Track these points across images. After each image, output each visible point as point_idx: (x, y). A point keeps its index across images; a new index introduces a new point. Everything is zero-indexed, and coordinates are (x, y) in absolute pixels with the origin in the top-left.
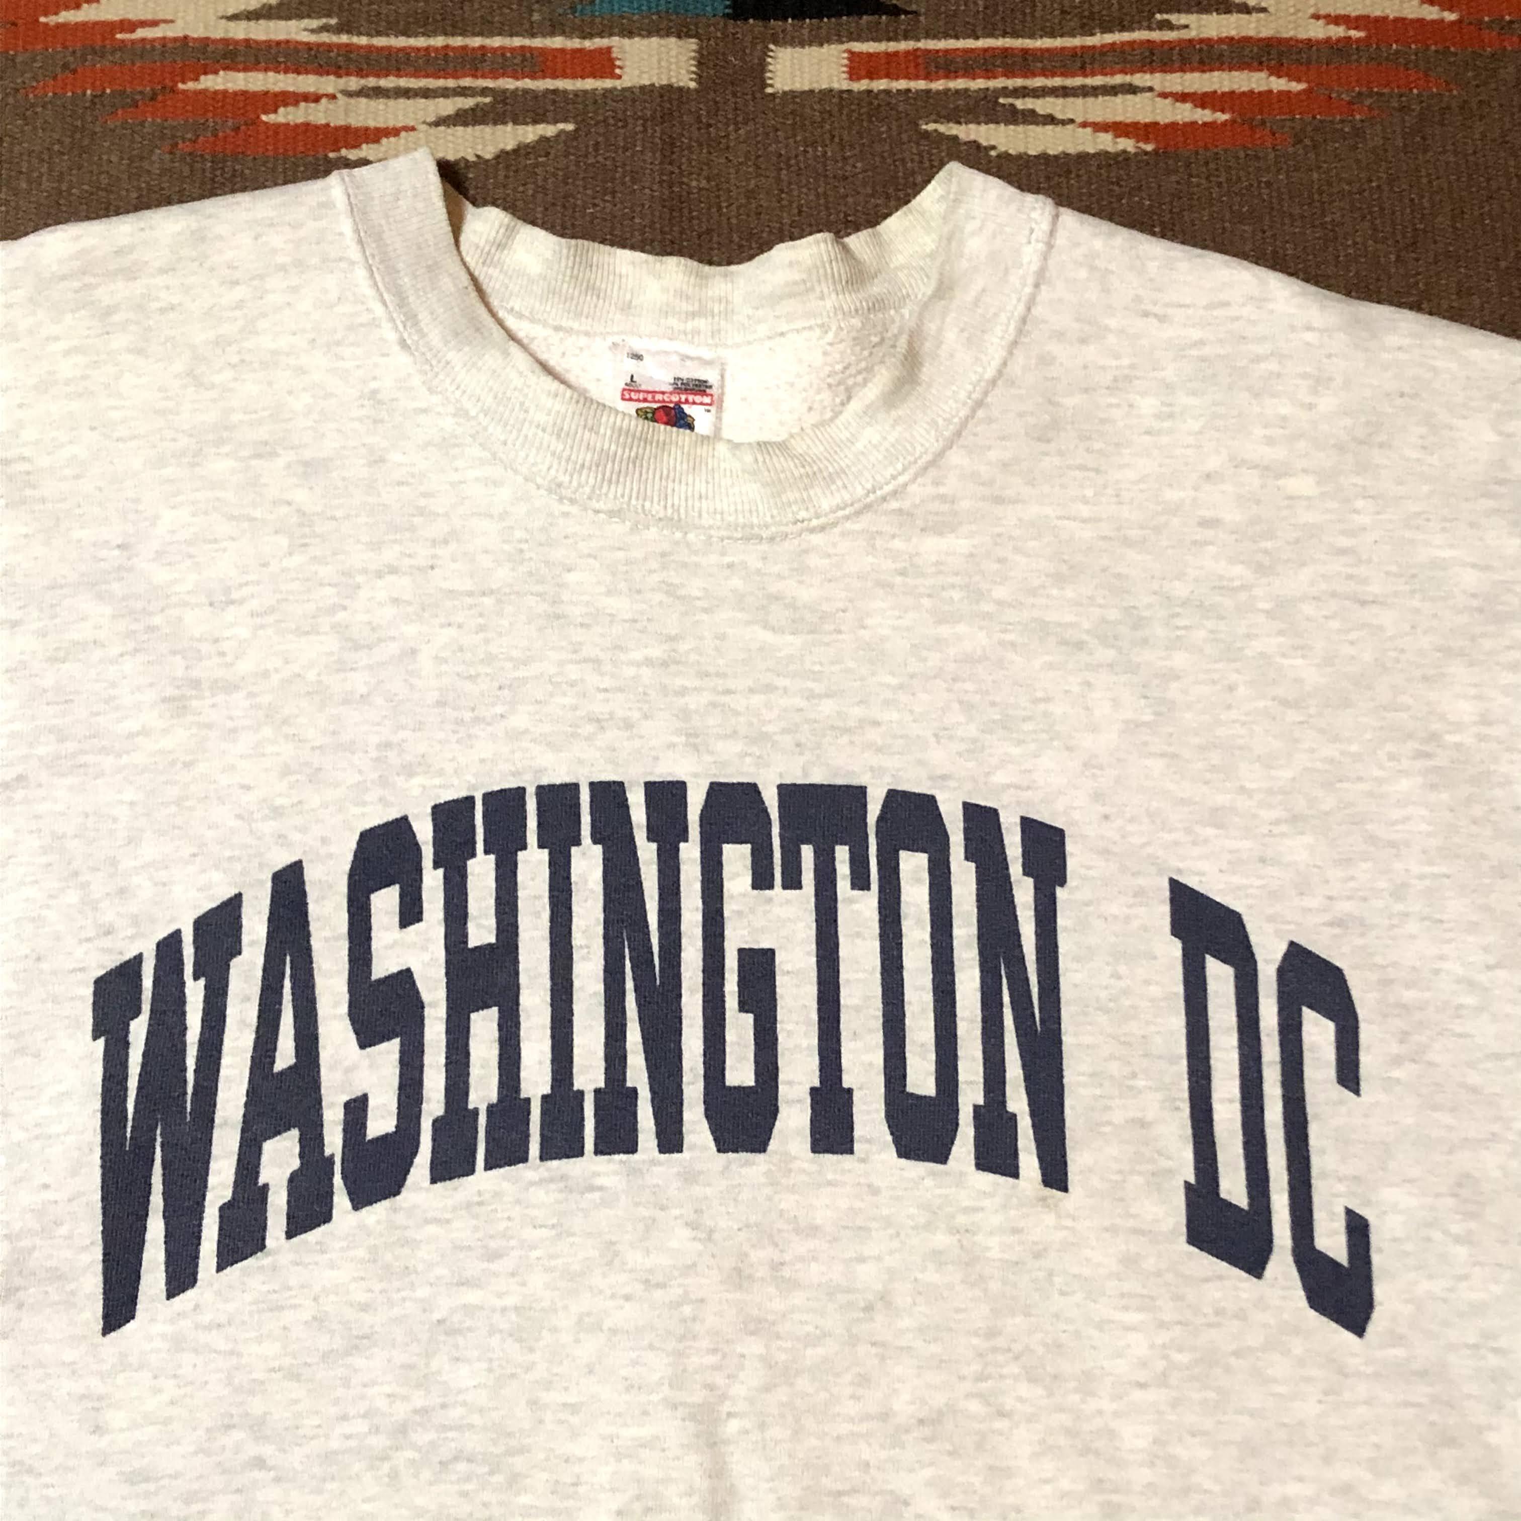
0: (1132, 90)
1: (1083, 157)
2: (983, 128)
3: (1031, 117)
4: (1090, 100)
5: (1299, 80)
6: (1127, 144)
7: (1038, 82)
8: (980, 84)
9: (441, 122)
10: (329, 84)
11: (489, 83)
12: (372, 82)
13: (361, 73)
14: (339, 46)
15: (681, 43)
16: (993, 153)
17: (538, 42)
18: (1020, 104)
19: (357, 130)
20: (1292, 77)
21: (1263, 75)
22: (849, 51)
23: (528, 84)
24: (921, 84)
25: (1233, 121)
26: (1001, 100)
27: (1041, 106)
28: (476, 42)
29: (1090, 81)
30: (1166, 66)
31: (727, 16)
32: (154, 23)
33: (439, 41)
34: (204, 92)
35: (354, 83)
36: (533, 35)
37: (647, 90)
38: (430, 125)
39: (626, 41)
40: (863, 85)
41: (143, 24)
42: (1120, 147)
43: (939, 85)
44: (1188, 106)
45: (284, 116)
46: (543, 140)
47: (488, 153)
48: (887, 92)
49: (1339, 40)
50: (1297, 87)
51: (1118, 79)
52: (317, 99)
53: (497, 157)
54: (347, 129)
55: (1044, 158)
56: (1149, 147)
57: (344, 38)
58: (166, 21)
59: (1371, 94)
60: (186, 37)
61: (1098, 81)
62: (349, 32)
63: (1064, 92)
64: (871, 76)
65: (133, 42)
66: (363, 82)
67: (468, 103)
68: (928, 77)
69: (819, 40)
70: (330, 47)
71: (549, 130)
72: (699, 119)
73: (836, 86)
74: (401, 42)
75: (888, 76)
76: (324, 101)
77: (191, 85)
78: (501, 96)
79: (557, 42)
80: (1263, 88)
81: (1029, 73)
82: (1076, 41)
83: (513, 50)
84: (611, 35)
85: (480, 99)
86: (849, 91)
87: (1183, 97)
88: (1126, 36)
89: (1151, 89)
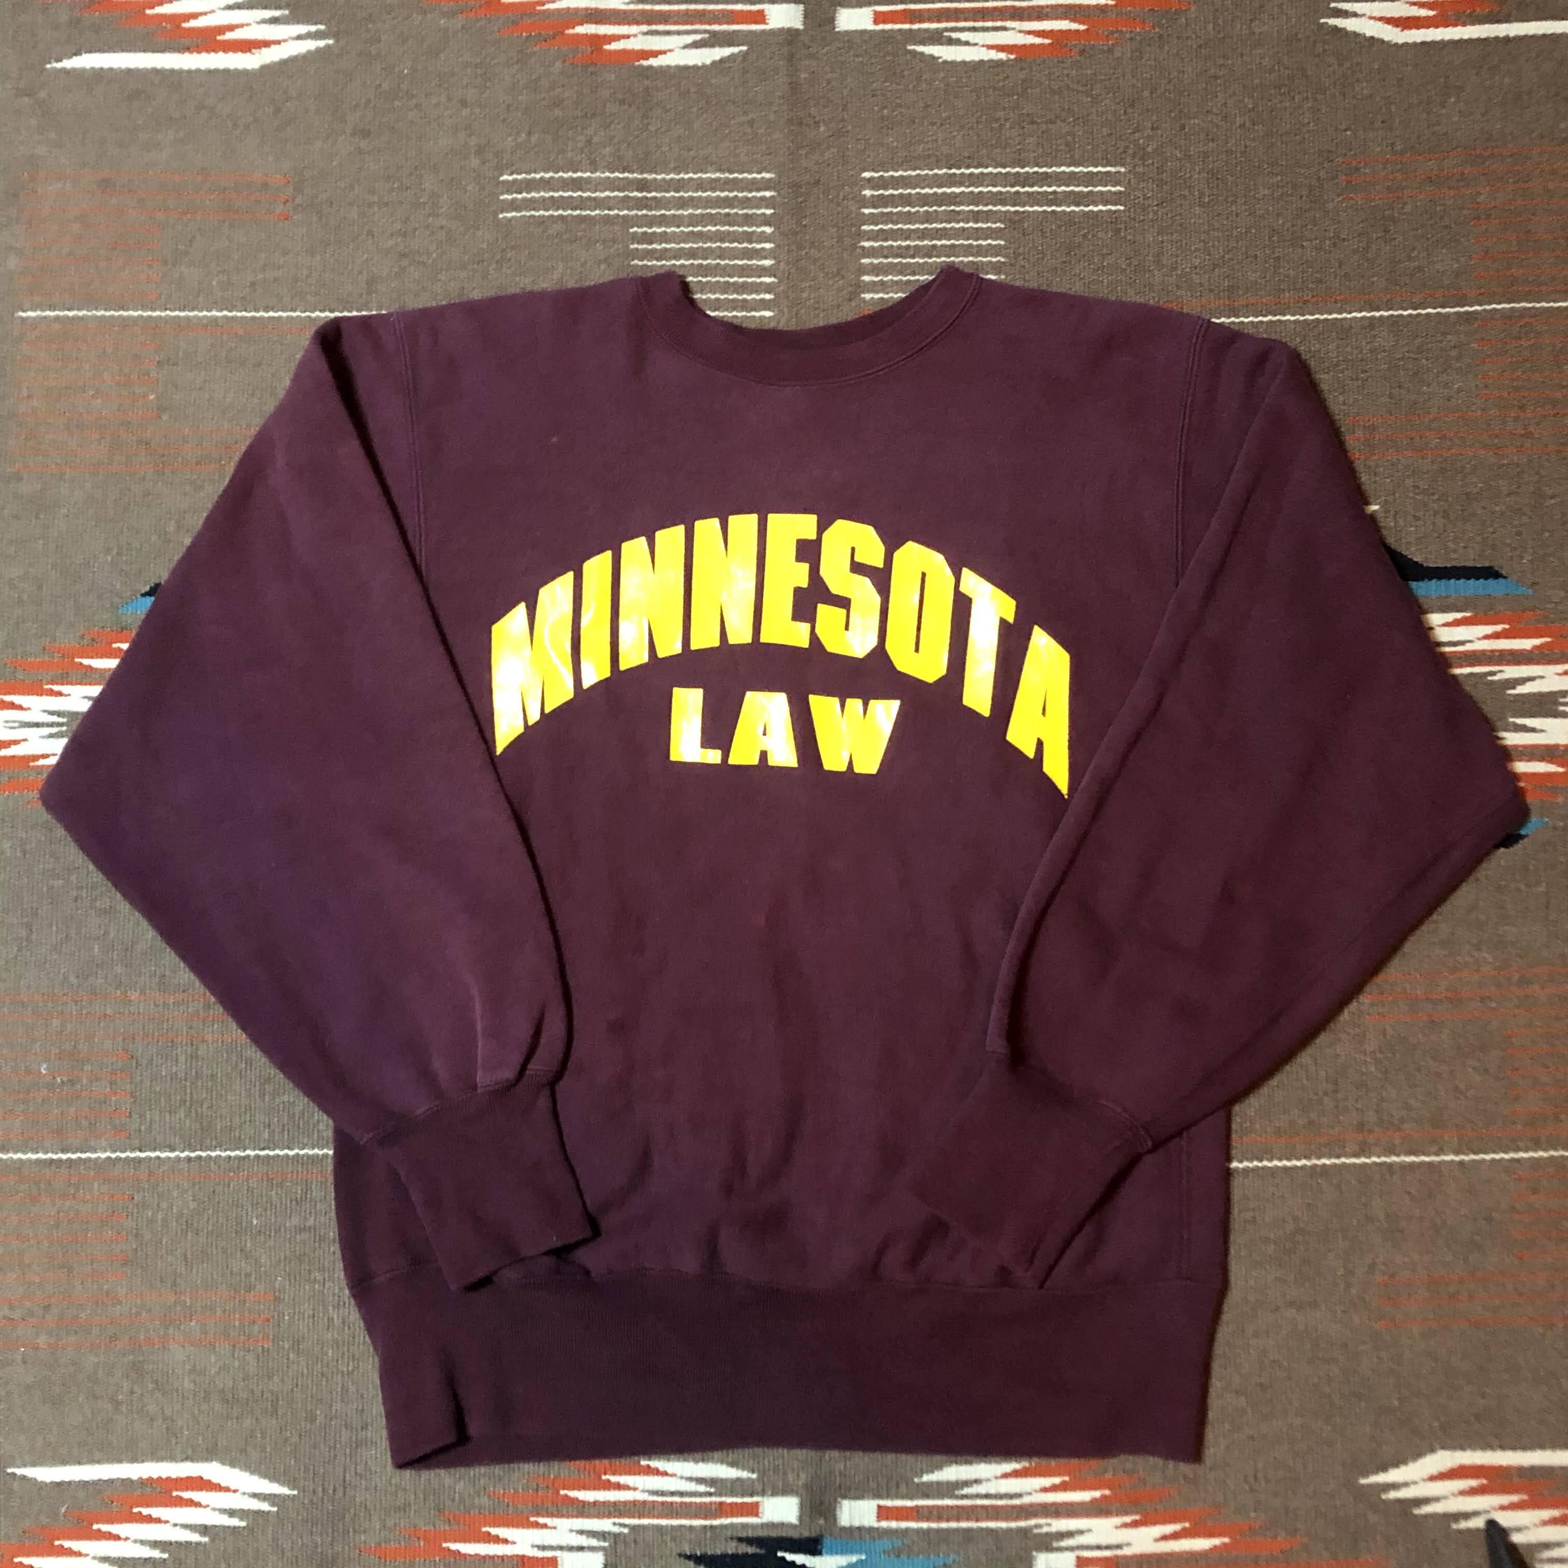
0: (1005, 29)
1: (982, 62)
2: (936, 48)
3: (958, 42)
4: (986, 34)
5: (1084, 24)
6: (1002, 56)
7: (962, 24)
8: (934, 26)
9: (686, 47)
10: (633, 29)
11: (707, 27)
13: (649, 23)
14: (639, 11)
15: (796, 6)
16: (940, 60)
17: (731, 7)
18: (954, 35)
19: (647, 51)
20: (1080, 23)
21: (1067, 22)
22: (875, 11)
23: (725, 27)
24: (906, 26)
25: (1053, 44)
26: (946, 34)
27: (964, 36)
28: (701, 7)
29: (986, 24)
30: (1021, 19)
33: (684, 7)
34: (577, 35)
35: (645, 28)
36: (728, 4)
37: (781, 30)
38: (680, 48)
39: (770, 6)
40: (881, 27)
42: (1000, 57)
43: (916, 26)
44: (1031, 37)
45: (614, 46)
46: (733, 55)
47: (708, 62)
48: (892, 30)
50: (1082, 27)
51: (999, 24)
52: (628, 37)
53: (712, 63)
54: (643, 51)
55: (964, 63)
56: (1012, 57)
59: (1117, 31)
60: (568, 9)
61: (989, 24)
63: (974, 29)
64: (884, 22)
65: (544, 10)
66: (649, 28)
67: (698, 37)
68: (910, 23)
70: (633, 12)
71: (735, 50)
72: (804, 44)
73: (869, 28)
74: (667, 7)
75: (892, 23)
76: (632, 38)
77: (571, 31)
78: (714, 34)
79: (739, 7)
80: (1067, 28)
81: (957, 20)
83: (718, 11)
84: (764, 3)
85: (703, 36)
86: (874, 31)
87: (1029, 33)
89: (1014, 29)
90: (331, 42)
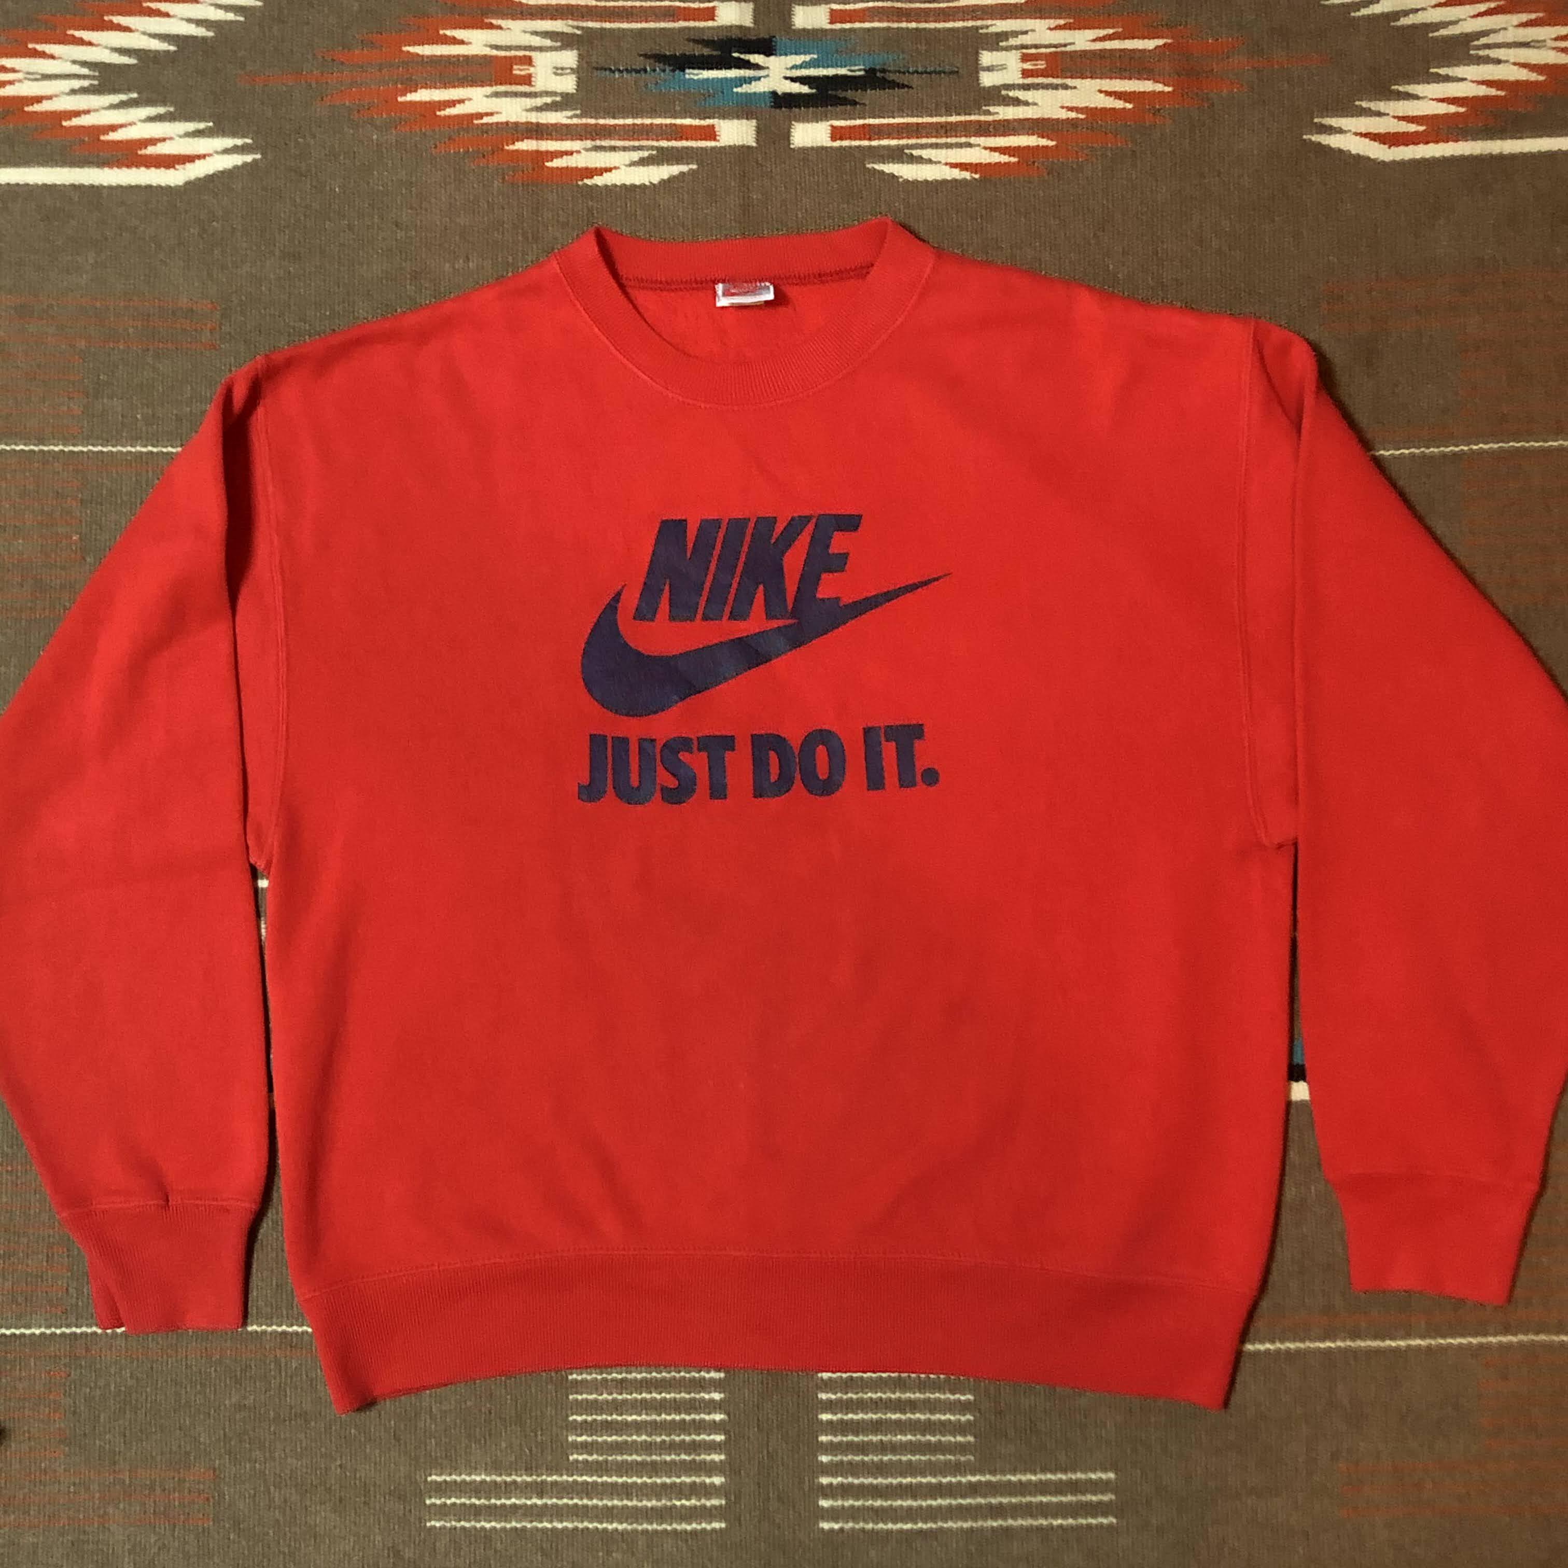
0: (970, 145)
1: (944, 182)
2: (896, 166)
3: (920, 160)
4: (949, 150)
5: (1052, 140)
6: (967, 175)
7: (924, 141)
8: (894, 142)
9: (633, 164)
10: (577, 145)
11: (655, 144)
12: (598, 143)
13: (592, 139)
14: (582, 125)
15: (748, 122)
17: (678, 121)
18: (915, 153)
19: (592, 169)
20: (1049, 138)
21: (1035, 137)
22: (832, 126)
23: (674, 144)
24: (865, 143)
25: (1019, 162)
26: (907, 151)
27: (925, 153)
28: (648, 121)
29: (949, 140)
30: (987, 134)
31: (772, 107)
32: (491, 114)
33: (629, 121)
34: (517, 151)
35: (589, 144)
36: (675, 118)
37: (732, 148)
38: (626, 166)
39: (721, 121)
40: (837, 144)
41: (487, 114)
42: (963, 176)
43: (875, 143)
44: (997, 154)
45: (557, 163)
46: (682, 173)
47: (655, 181)
48: (850, 147)
49: (1073, 119)
50: (1051, 143)
51: (963, 140)
52: (570, 153)
53: (660, 182)
54: (587, 169)
55: (926, 182)
56: (977, 176)
57: (584, 121)
58: (497, 113)
59: (1088, 147)
60: (507, 123)
61: (953, 140)
62: (586, 117)
63: (936, 146)
64: (841, 139)
65: (482, 124)
66: (593, 143)
67: (646, 154)
68: (870, 139)
69: (816, 119)
70: (577, 125)
71: (684, 168)
72: (757, 163)
73: (825, 144)
74: (612, 122)
75: (850, 138)
76: (575, 154)
77: (511, 147)
78: (661, 150)
79: (688, 121)
80: (1035, 144)
81: (919, 136)
82: (943, 119)
83: (666, 125)
84: (714, 118)
85: (650, 152)
86: (831, 148)
87: (995, 149)
88: (968, 118)
89: (979, 145)
90: (258, 156)
